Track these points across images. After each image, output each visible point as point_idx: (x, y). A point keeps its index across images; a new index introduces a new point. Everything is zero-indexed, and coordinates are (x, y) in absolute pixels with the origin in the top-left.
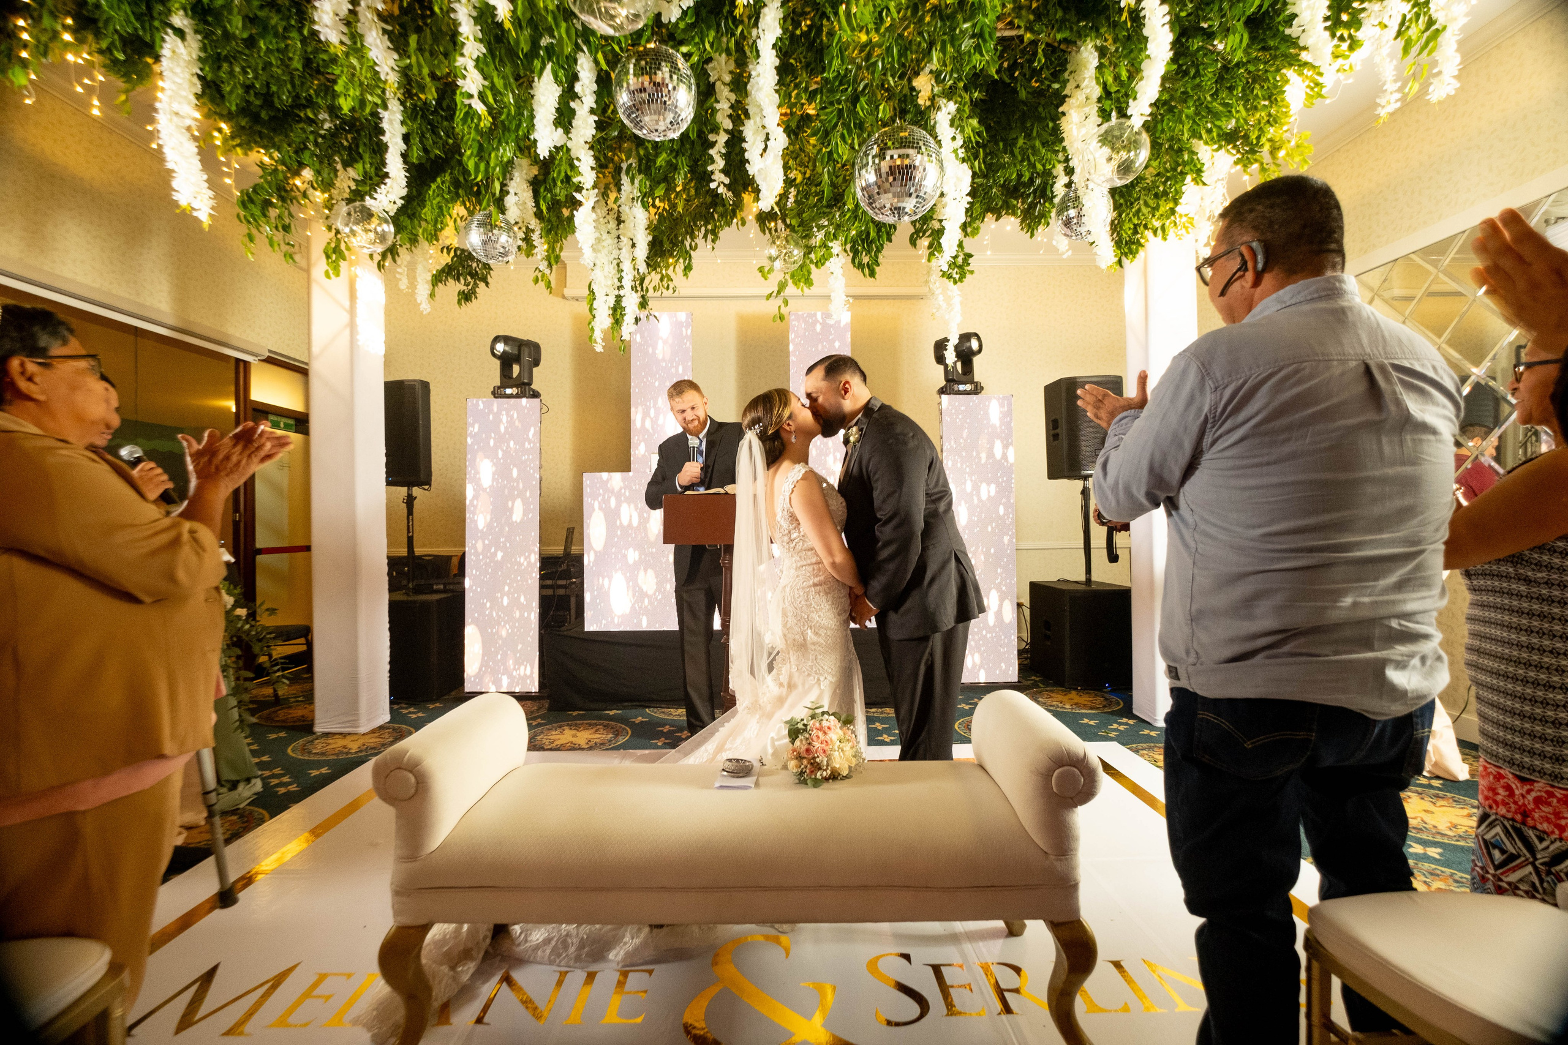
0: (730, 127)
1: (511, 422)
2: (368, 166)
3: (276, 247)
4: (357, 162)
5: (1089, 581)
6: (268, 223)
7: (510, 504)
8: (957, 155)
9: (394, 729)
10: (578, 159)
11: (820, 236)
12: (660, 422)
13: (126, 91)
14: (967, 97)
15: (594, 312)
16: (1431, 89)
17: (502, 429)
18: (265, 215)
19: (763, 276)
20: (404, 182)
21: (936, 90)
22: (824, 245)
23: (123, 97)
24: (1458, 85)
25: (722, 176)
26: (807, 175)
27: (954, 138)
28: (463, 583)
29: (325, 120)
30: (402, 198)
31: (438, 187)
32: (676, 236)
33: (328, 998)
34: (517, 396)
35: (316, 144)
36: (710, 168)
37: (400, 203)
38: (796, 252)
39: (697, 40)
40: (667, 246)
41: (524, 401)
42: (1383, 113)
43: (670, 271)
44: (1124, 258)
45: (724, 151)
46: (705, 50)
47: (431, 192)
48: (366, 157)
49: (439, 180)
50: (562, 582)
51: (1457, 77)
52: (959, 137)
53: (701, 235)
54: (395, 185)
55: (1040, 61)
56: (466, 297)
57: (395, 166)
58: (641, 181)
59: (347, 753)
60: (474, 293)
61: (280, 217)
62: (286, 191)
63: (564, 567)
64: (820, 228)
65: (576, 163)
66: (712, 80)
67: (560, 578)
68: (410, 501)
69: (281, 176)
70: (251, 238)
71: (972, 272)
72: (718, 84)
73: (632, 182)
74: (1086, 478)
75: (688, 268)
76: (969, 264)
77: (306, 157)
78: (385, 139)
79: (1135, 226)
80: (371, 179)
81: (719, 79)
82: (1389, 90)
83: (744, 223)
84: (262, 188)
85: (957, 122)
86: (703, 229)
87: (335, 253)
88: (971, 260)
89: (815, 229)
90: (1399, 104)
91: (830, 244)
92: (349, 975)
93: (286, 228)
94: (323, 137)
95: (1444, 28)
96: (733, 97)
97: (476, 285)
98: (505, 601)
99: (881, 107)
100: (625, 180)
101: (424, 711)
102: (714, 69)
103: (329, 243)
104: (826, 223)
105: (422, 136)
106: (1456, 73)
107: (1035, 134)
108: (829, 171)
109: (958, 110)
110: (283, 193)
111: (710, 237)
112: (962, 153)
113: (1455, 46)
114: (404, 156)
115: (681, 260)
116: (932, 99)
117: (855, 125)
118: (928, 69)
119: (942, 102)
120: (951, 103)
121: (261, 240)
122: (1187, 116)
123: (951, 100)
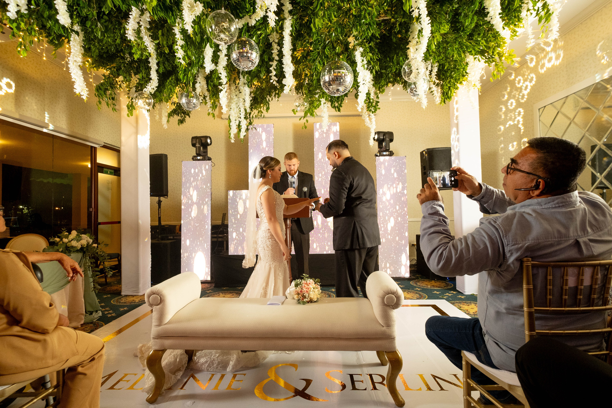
0: (278, 59)
2: (143, 75)
3: (109, 106)
4: (139, 73)
6: (106, 97)
8: (364, 67)
11: (316, 97)
13: (55, 50)
14: (367, 45)
15: (231, 127)
16: (549, 36)
18: (105, 94)
19: (294, 113)
20: (157, 81)
21: (357, 42)
22: (318, 100)
23: (54, 52)
24: (559, 35)
25: (275, 77)
26: (312, 73)
27: (363, 61)
28: (180, 236)
29: (128, 58)
30: (157, 87)
31: (170, 81)
32: (263, 97)
33: (128, 381)
34: (202, 160)
35: (124, 67)
36: (270, 75)
37: (156, 89)
38: (306, 104)
40: (259, 100)
41: (205, 161)
42: (529, 46)
43: (262, 110)
45: (275, 68)
47: (167, 83)
48: (144, 72)
49: (170, 78)
50: (221, 236)
51: (558, 32)
52: (365, 59)
53: (273, 95)
54: (154, 83)
55: (397, 29)
56: (181, 122)
57: (154, 75)
59: (134, 303)
60: (185, 120)
61: (111, 94)
62: (113, 84)
63: (221, 229)
64: (316, 94)
65: (220, 75)
66: (270, 41)
67: (219, 234)
68: (159, 202)
69: (111, 80)
70: (100, 103)
71: (380, 108)
72: (273, 43)
75: (268, 109)
77: (121, 72)
78: (150, 65)
80: (145, 79)
81: (274, 41)
82: (530, 38)
84: (104, 84)
85: (364, 55)
86: (274, 92)
87: (131, 107)
88: (379, 104)
89: (314, 95)
90: (534, 43)
91: (321, 100)
93: (113, 99)
94: (127, 64)
95: (553, 13)
96: (278, 48)
97: (185, 117)
99: (337, 48)
102: (271, 38)
103: (129, 103)
104: (319, 91)
105: (164, 63)
106: (558, 30)
108: (316, 74)
109: (364, 50)
110: (112, 86)
111: (277, 96)
112: (366, 66)
113: (557, 20)
114: (157, 71)
115: (265, 106)
116: (354, 46)
117: (325, 57)
118: (353, 35)
119: (358, 47)
120: (361, 48)
121: (104, 103)
122: (456, 49)
123: (361, 47)
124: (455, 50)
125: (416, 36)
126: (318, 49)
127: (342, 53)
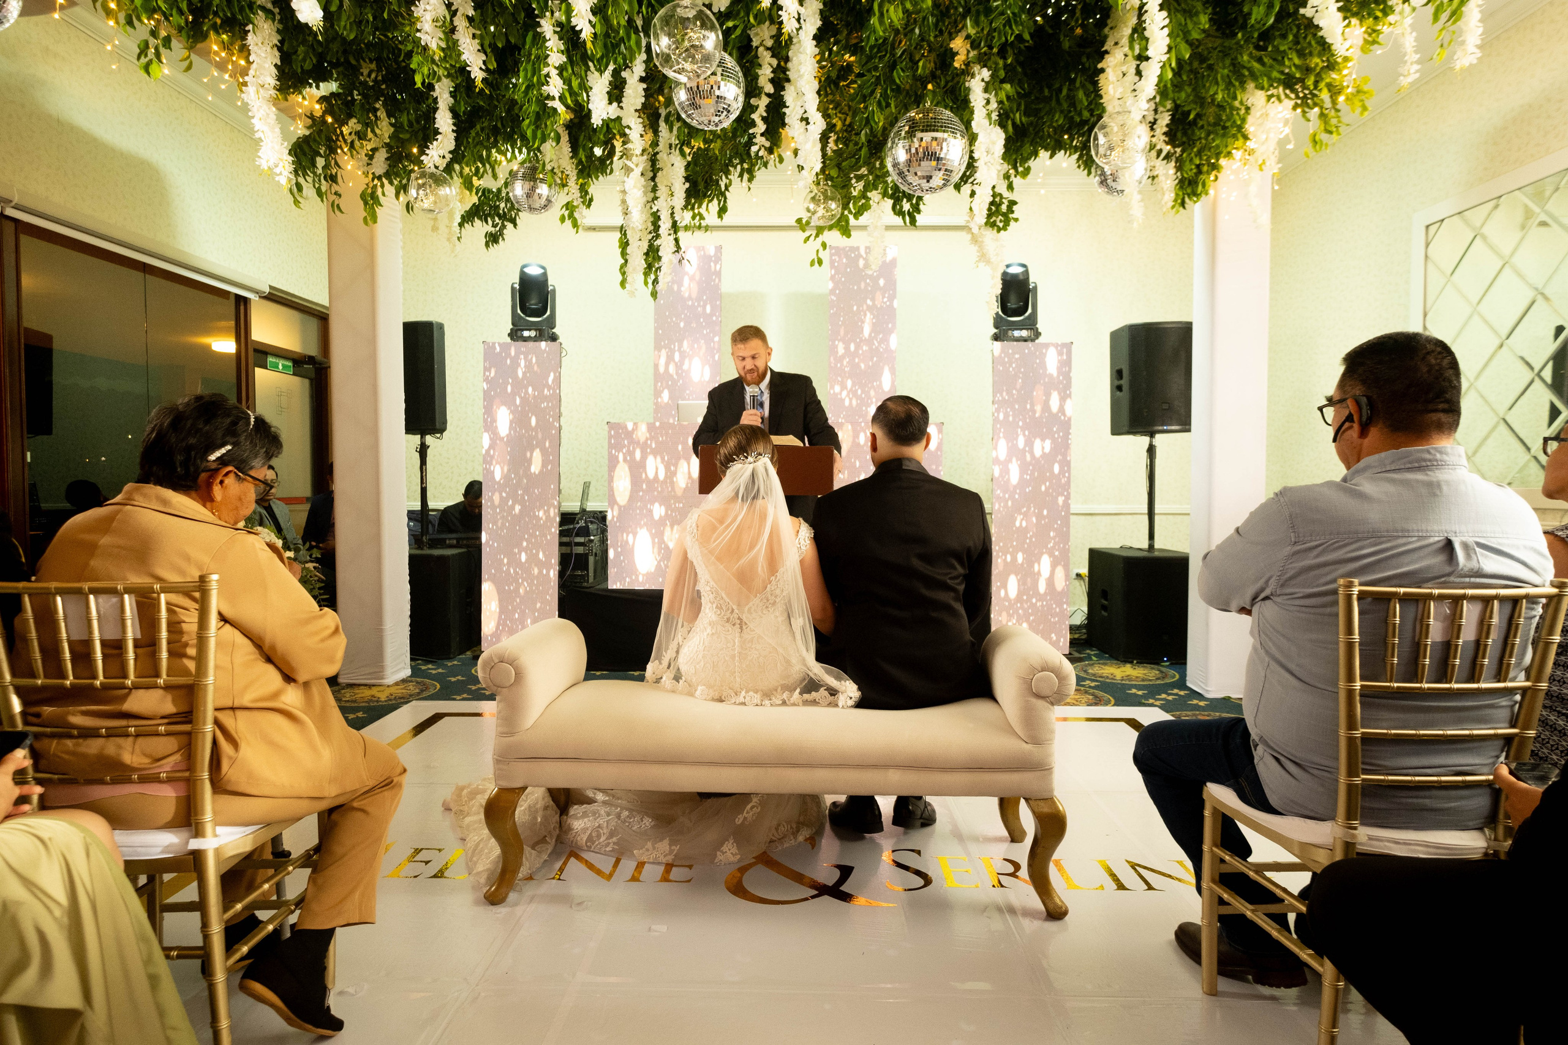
0: (772, 91)
1: (529, 366)
3: (324, 197)
5: (1151, 546)
6: (316, 173)
7: (528, 454)
8: (990, 118)
9: (417, 683)
10: (629, 127)
11: (860, 186)
12: (685, 367)
14: (1001, 63)
15: (628, 257)
16: (1456, 57)
17: (520, 374)
18: (313, 165)
19: (801, 228)
20: (452, 136)
21: (972, 54)
22: (863, 195)
24: (1480, 55)
25: (763, 139)
26: (847, 123)
27: (988, 102)
28: (479, 538)
30: (450, 152)
31: (477, 134)
32: (711, 177)
33: (427, 863)
34: (535, 339)
36: (751, 131)
37: (449, 156)
38: (834, 205)
39: (742, 14)
40: (701, 186)
41: (543, 344)
42: (1405, 81)
43: (703, 210)
44: (1187, 200)
45: (765, 114)
46: (749, 21)
49: (478, 127)
50: (581, 540)
51: (1479, 47)
52: (993, 100)
53: (737, 174)
54: (444, 140)
56: (493, 239)
57: (444, 121)
58: (679, 128)
59: (377, 701)
60: (502, 234)
61: (327, 166)
62: (333, 141)
63: (582, 523)
64: (859, 178)
65: (627, 131)
66: (754, 44)
67: (577, 535)
68: (423, 450)
69: (330, 128)
70: (299, 187)
71: (1016, 220)
72: (761, 49)
73: (671, 130)
74: (1152, 435)
75: (723, 210)
76: (1013, 212)
77: (356, 109)
79: (1198, 166)
81: (761, 44)
82: (1409, 62)
83: (781, 160)
84: (314, 140)
85: (991, 87)
86: (739, 167)
87: (372, 199)
88: (1015, 208)
89: (853, 181)
90: (1417, 75)
91: (869, 194)
92: (440, 850)
93: (333, 179)
96: (775, 62)
97: (504, 227)
98: (523, 557)
99: (921, 64)
100: (663, 126)
101: (445, 667)
102: (757, 34)
103: (366, 189)
104: (866, 173)
106: (1479, 42)
107: (1078, 84)
109: (992, 76)
110: (331, 144)
111: (746, 176)
112: (994, 116)
113: (1478, 16)
114: (453, 110)
115: (715, 201)
116: (967, 64)
117: (892, 90)
118: (964, 34)
119: (976, 68)
120: (985, 70)
121: (309, 190)
122: (1222, 77)
123: (985, 66)
124: (1220, 83)
125: (1125, 41)
126: (876, 68)
127: (933, 77)
